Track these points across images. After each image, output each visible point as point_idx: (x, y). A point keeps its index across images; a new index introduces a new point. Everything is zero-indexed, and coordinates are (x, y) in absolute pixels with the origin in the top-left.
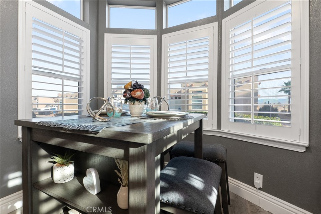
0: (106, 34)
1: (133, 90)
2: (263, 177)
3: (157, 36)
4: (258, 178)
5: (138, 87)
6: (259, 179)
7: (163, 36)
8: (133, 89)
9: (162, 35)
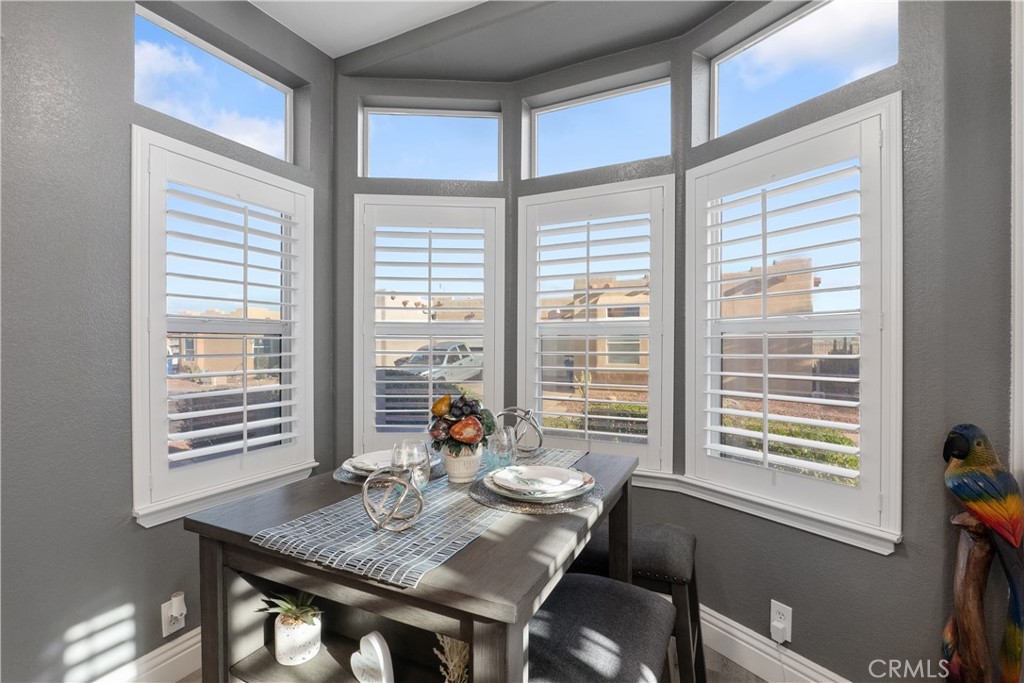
0: (358, 198)
1: (456, 422)
2: (793, 612)
3: (504, 200)
4: (781, 615)
5: (467, 410)
6: (782, 618)
7: (521, 200)
8: (454, 419)
9: (519, 198)
